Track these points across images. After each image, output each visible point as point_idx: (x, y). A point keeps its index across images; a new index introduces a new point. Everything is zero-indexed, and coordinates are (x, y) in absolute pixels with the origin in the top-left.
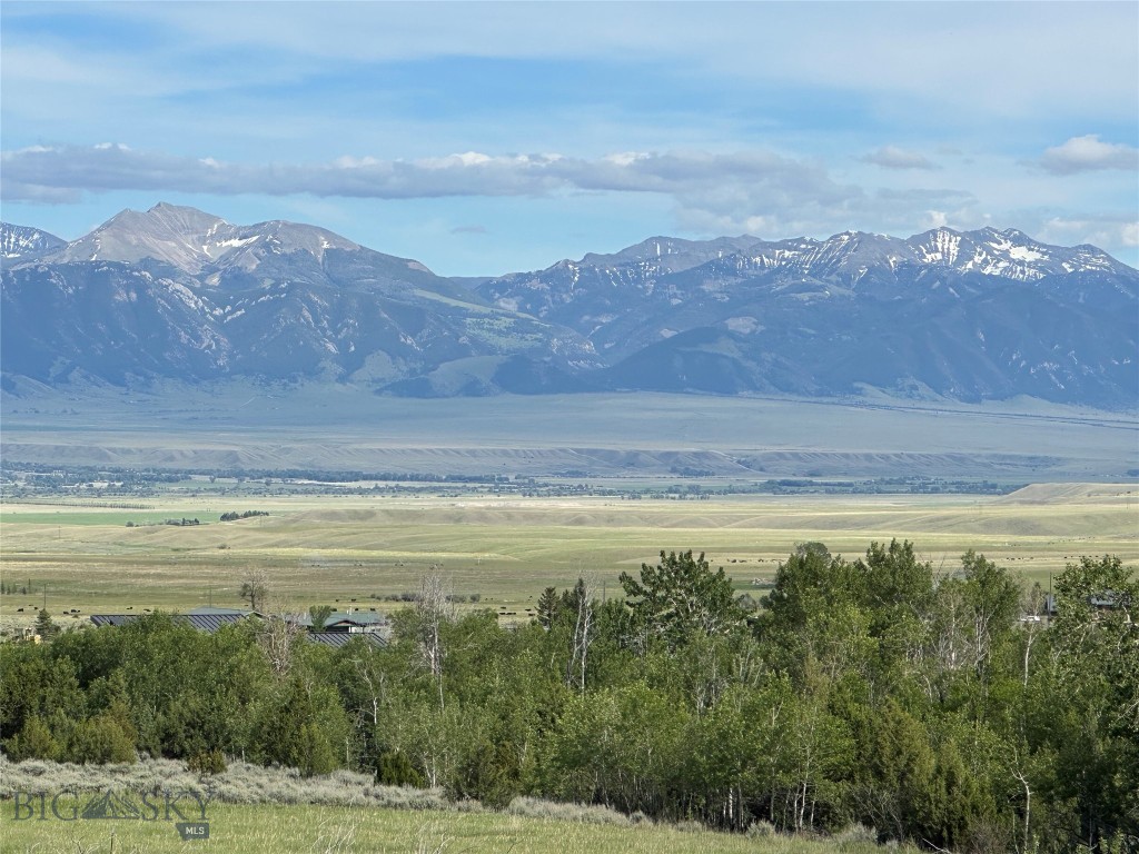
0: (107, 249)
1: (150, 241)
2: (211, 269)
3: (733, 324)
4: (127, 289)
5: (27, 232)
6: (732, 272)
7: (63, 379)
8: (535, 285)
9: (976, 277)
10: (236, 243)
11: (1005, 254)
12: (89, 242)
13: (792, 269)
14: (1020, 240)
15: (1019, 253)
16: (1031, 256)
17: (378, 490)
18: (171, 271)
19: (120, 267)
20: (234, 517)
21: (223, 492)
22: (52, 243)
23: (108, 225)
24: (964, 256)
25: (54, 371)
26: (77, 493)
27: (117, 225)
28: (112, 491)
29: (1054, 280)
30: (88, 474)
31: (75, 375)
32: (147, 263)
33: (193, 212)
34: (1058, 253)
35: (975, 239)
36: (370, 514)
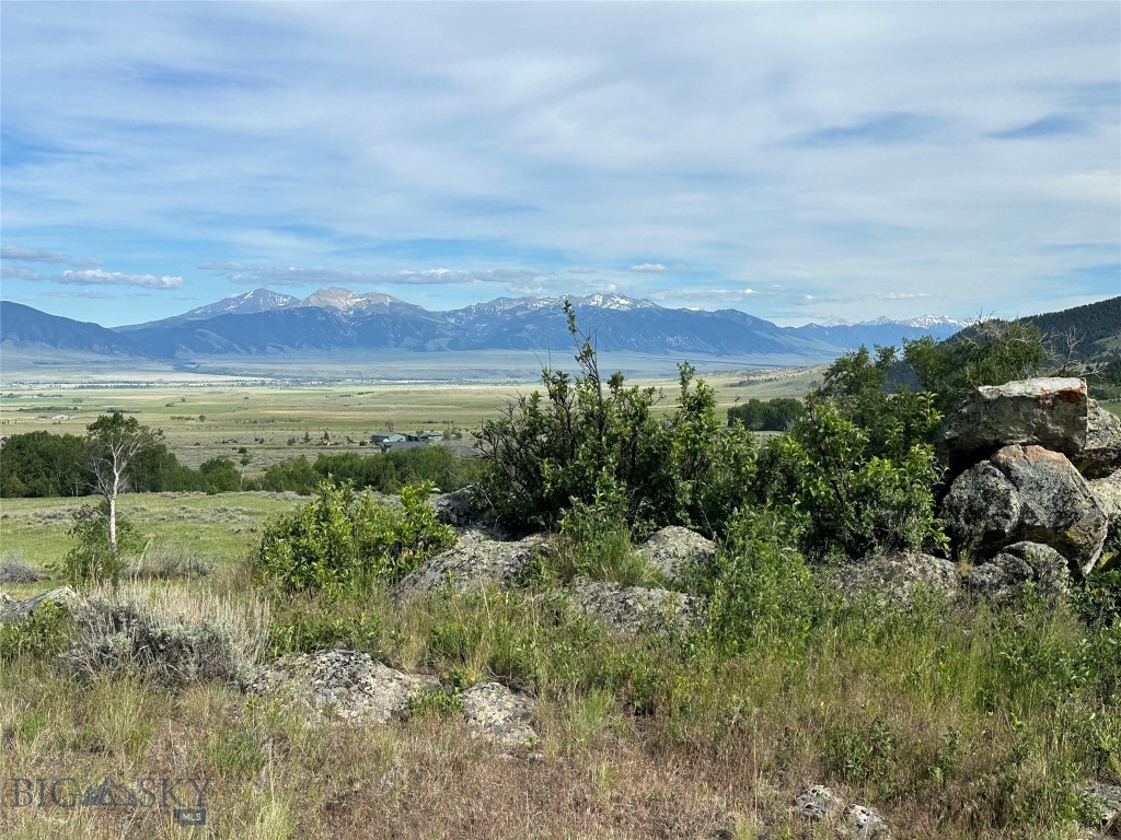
0: (314, 302)
1: (329, 300)
2: (350, 309)
3: (527, 326)
4: (322, 316)
5: (286, 297)
6: (526, 309)
7: (300, 347)
8: (460, 314)
9: (608, 310)
10: (358, 300)
11: (618, 302)
12: (308, 300)
13: (546, 308)
14: (623, 297)
15: (622, 301)
16: (627, 303)
17: (409, 384)
18: (336, 309)
19: (319, 308)
20: (362, 393)
21: (357, 385)
22: (294, 300)
23: (314, 294)
24: (604, 303)
25: (297, 344)
26: (307, 386)
27: (317, 294)
28: (318, 385)
29: (634, 310)
30: (310, 379)
31: (304, 345)
32: (328, 307)
33: (344, 289)
34: (636, 302)
35: (608, 296)
36: (408, 392)
